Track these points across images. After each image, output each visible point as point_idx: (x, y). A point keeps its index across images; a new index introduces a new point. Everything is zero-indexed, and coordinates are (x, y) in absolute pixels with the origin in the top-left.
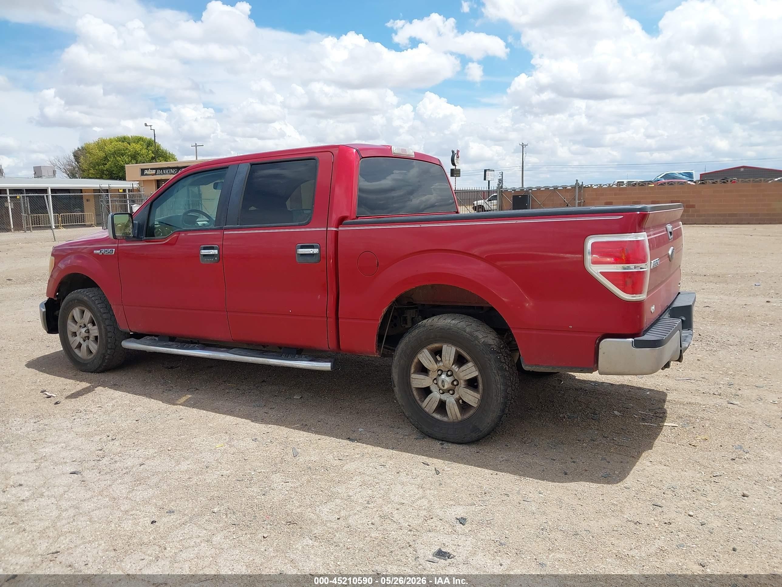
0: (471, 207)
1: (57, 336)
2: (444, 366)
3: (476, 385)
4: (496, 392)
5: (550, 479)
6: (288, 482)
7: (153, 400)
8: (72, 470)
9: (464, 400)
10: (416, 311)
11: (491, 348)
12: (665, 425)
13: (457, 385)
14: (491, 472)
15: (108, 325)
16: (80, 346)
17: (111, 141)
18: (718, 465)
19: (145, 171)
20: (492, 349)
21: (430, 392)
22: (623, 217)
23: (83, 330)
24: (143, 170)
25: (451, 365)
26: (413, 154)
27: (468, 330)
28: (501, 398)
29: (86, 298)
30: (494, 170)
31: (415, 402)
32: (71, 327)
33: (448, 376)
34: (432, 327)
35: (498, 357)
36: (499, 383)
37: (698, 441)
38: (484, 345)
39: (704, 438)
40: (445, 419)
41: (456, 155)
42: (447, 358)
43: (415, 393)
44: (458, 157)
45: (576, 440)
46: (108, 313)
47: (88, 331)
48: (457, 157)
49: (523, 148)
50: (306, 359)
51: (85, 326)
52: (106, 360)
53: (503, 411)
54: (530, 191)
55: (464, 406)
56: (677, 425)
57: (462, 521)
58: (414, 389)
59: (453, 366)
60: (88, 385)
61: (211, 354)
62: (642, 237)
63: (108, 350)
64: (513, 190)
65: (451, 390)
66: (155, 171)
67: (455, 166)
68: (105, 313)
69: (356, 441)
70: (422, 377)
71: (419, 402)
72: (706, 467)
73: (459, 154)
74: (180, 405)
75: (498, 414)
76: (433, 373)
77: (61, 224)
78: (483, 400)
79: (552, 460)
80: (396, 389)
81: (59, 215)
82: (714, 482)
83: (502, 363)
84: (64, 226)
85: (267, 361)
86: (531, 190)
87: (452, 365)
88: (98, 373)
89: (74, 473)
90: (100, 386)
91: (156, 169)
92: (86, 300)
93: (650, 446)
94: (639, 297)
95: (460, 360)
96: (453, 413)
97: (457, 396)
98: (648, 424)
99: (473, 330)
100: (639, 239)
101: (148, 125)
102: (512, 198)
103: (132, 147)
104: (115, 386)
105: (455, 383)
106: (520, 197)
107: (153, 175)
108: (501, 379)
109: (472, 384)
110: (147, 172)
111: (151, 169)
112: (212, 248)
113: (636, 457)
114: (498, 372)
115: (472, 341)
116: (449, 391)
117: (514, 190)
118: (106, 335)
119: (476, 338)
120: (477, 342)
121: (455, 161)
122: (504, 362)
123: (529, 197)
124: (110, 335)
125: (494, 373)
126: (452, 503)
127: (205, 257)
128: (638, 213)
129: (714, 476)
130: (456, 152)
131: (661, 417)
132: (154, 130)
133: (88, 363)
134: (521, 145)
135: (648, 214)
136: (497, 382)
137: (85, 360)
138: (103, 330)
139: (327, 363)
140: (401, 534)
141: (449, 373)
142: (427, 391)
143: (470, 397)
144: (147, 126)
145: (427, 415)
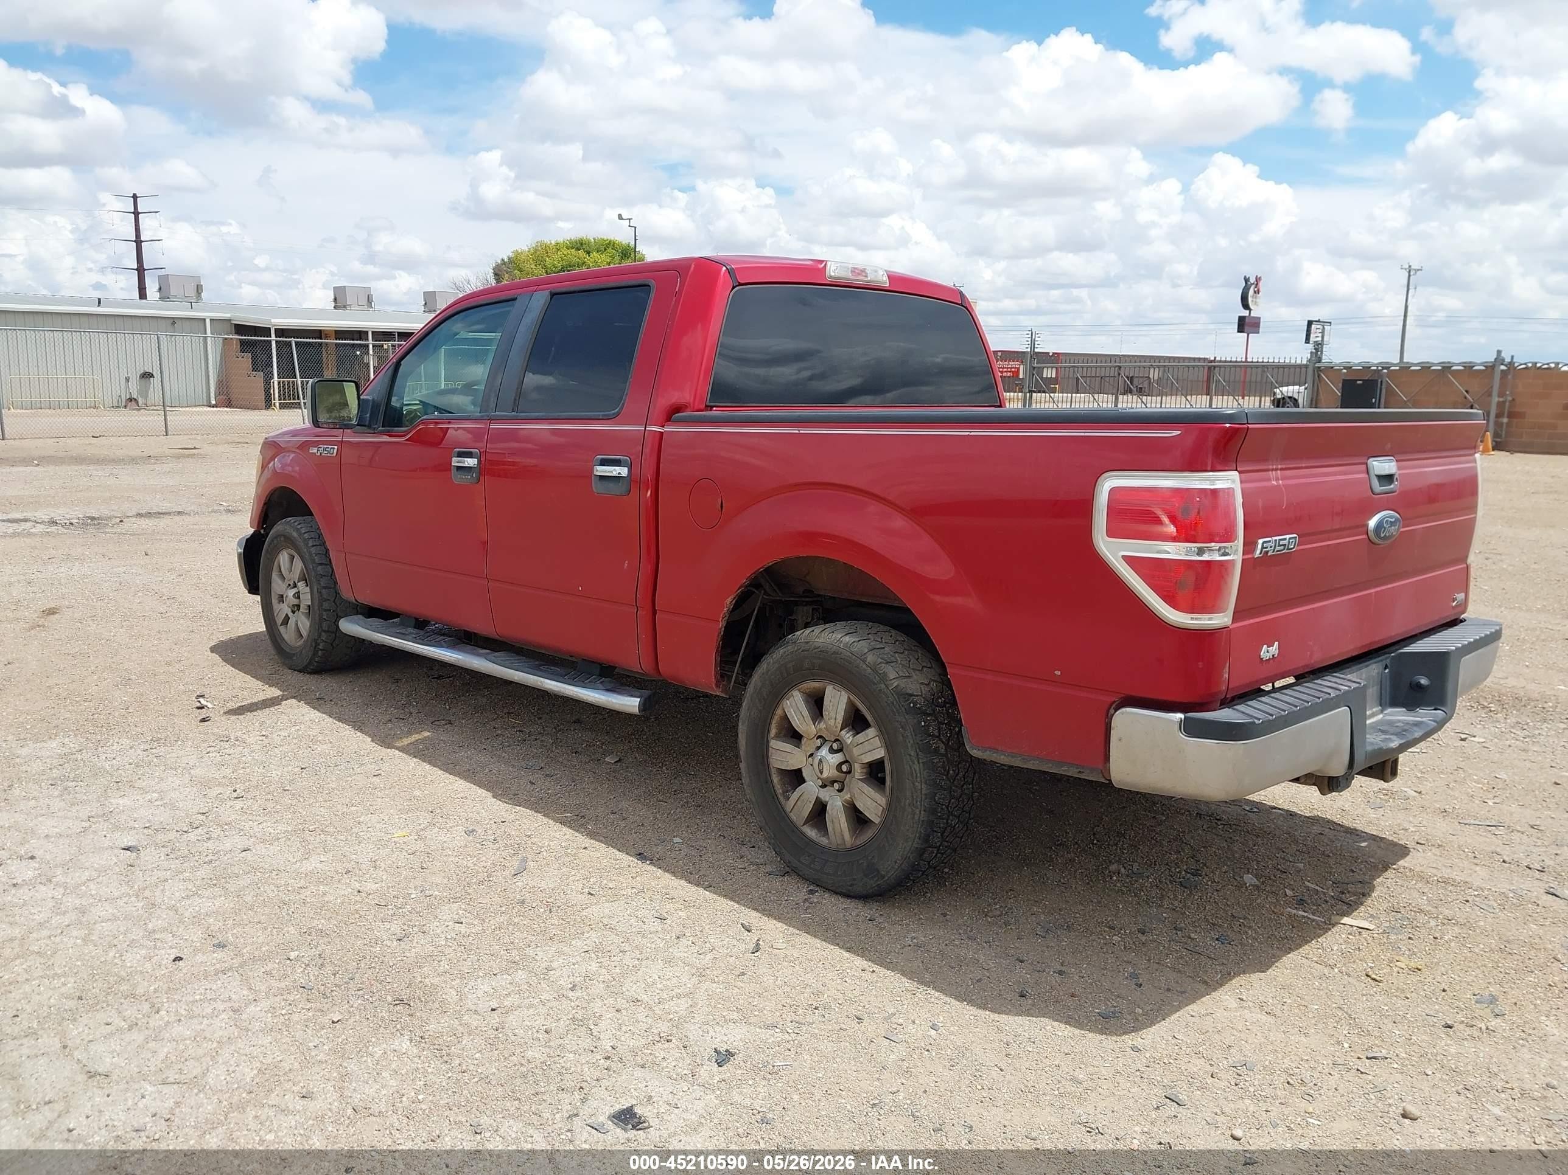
0: (1268, 399)
1: (258, 598)
2: (826, 729)
3: (881, 778)
4: (913, 796)
5: (979, 1002)
6: (462, 923)
7: (359, 734)
8: (126, 844)
9: (858, 806)
10: (813, 609)
11: (910, 703)
12: (1342, 922)
13: (849, 772)
14: (866, 964)
15: (325, 588)
16: (286, 620)
17: (558, 247)
18: (1397, 1032)
20: (912, 705)
21: (802, 781)
22: (1180, 432)
23: (291, 593)
25: (839, 728)
26: (885, 278)
27: (870, 658)
28: (922, 812)
29: (295, 534)
30: (1330, 323)
31: (773, 798)
32: (278, 586)
33: (832, 751)
34: (807, 647)
35: (923, 723)
36: (919, 779)
37: (1396, 969)
38: (896, 694)
39: (1413, 965)
40: (824, 841)
41: (1253, 286)
42: (833, 715)
43: (776, 779)
44: (1257, 292)
45: (1105, 926)
46: (326, 565)
47: (297, 596)
48: (1255, 292)
49: (1409, 276)
50: (601, 686)
51: (295, 586)
52: (320, 652)
53: (926, 839)
54: (1385, 371)
55: (858, 819)
56: (1372, 927)
57: (723, 1058)
58: (773, 771)
59: (843, 732)
60: (278, 693)
61: (461, 657)
62: (1227, 481)
63: (323, 634)
64: (1345, 368)
65: (838, 783)
67: (1250, 310)
68: (321, 564)
69: (648, 862)
70: (788, 747)
71: (781, 798)
72: (1363, 1032)
73: (1261, 284)
74: (397, 748)
75: (916, 846)
76: (809, 742)
78: (891, 810)
79: (1017, 959)
80: (743, 765)
82: (1358, 1070)
83: (931, 736)
85: (541, 682)
86: (1388, 368)
87: (841, 731)
88: (309, 673)
89: (127, 849)
90: (294, 698)
92: (295, 538)
93: (1263, 966)
94: (1210, 619)
95: (856, 721)
96: (838, 830)
97: (847, 797)
98: (1306, 914)
99: (881, 661)
100: (1219, 485)
101: (624, 217)
102: (1341, 385)
103: (592, 260)
104: (317, 703)
105: (844, 768)
106: (1359, 382)
108: (924, 770)
109: (875, 772)
112: (470, 455)
113: (1211, 985)
114: (917, 755)
115: (874, 684)
116: (833, 782)
117: (1349, 368)
118: (321, 605)
119: (884, 677)
120: (883, 686)
121: (1250, 299)
122: (937, 734)
123: (1381, 385)
124: (326, 605)
125: (910, 755)
126: (735, 1016)
127: (459, 472)
128: (1228, 425)
129: (1367, 1058)
130: (1252, 280)
131: (1347, 904)
132: (635, 228)
133: (294, 654)
134: (1406, 269)
135: (1245, 428)
136: (915, 775)
137: (291, 648)
138: (316, 595)
139: (633, 699)
140: (584, 1061)
141: (835, 746)
142: (796, 778)
143: (869, 802)
144: (623, 219)
145: (794, 828)
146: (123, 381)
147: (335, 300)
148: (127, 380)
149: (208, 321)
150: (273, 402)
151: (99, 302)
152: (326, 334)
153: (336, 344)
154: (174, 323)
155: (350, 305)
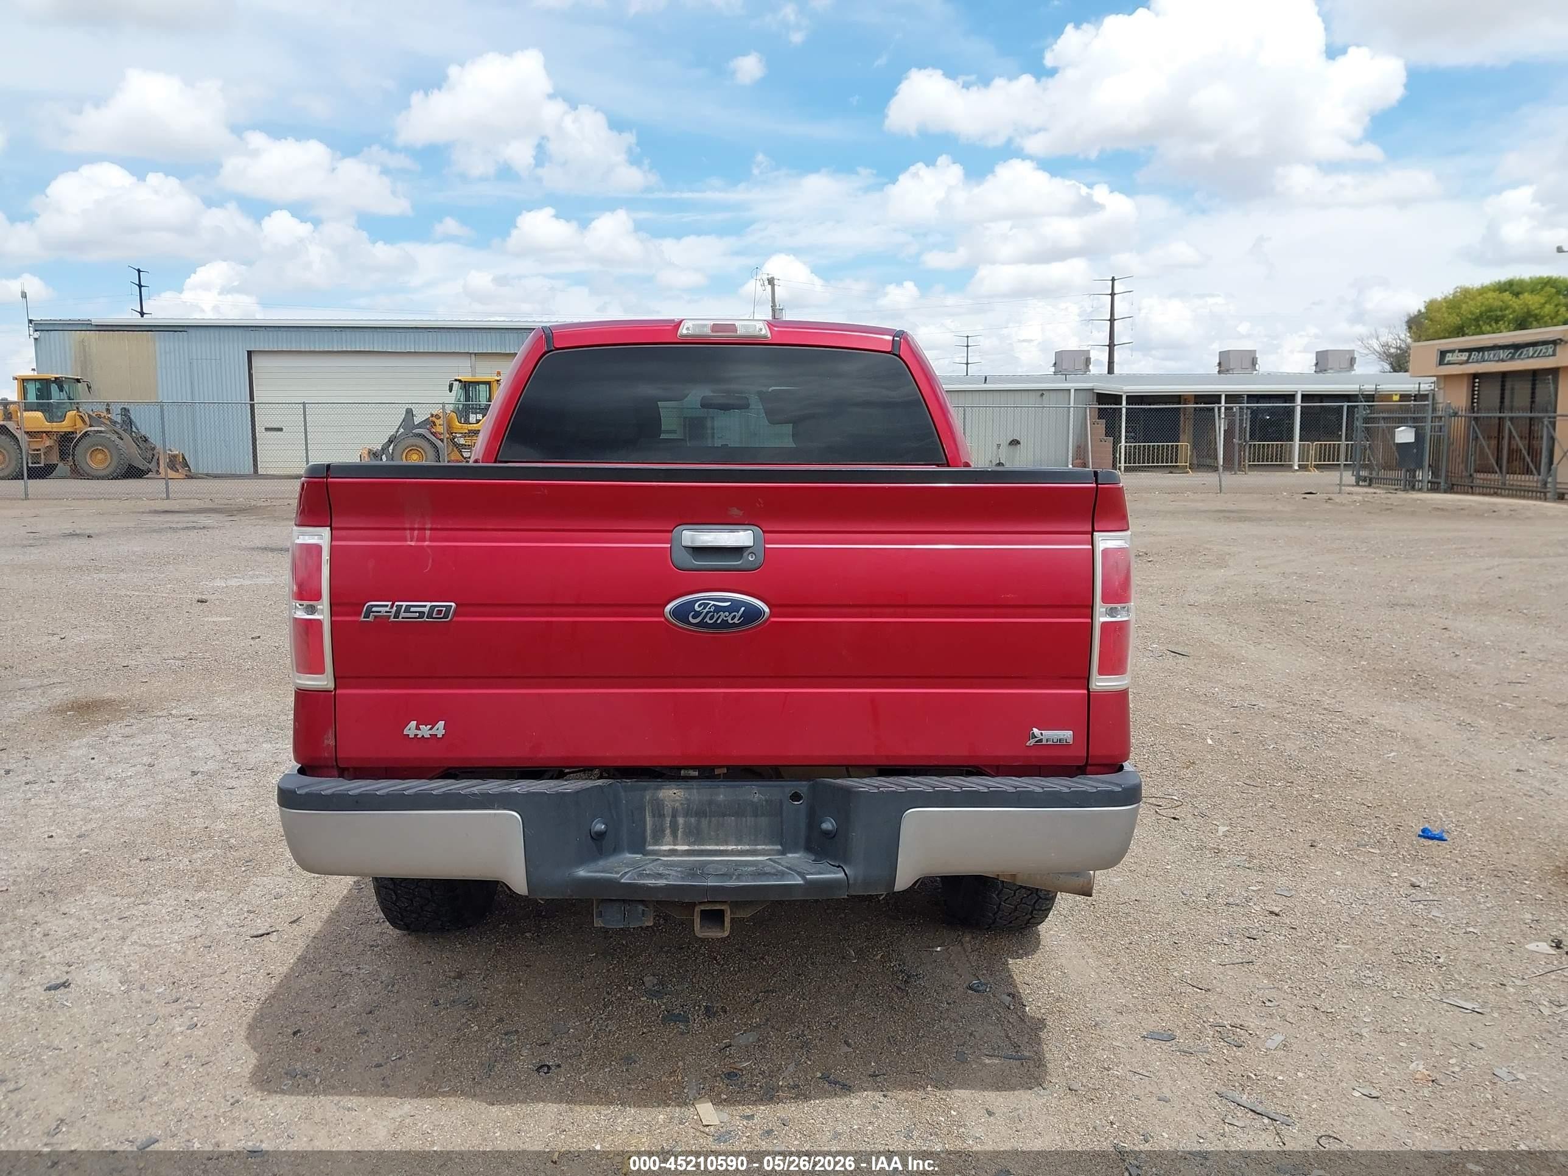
19: (1448, 354)
24: (1443, 354)
66: (1467, 354)
77: (1313, 463)
81: (1312, 444)
84: (1317, 467)
91: (1470, 350)
107: (1461, 364)
110: (1450, 359)
111: (1461, 351)
146: (995, 447)
147: (1220, 364)
148: (999, 446)
149: (1072, 391)
150: (1118, 465)
151: (986, 380)
152: (1186, 399)
153: (1195, 408)
154: (1042, 395)
155: (1232, 369)
